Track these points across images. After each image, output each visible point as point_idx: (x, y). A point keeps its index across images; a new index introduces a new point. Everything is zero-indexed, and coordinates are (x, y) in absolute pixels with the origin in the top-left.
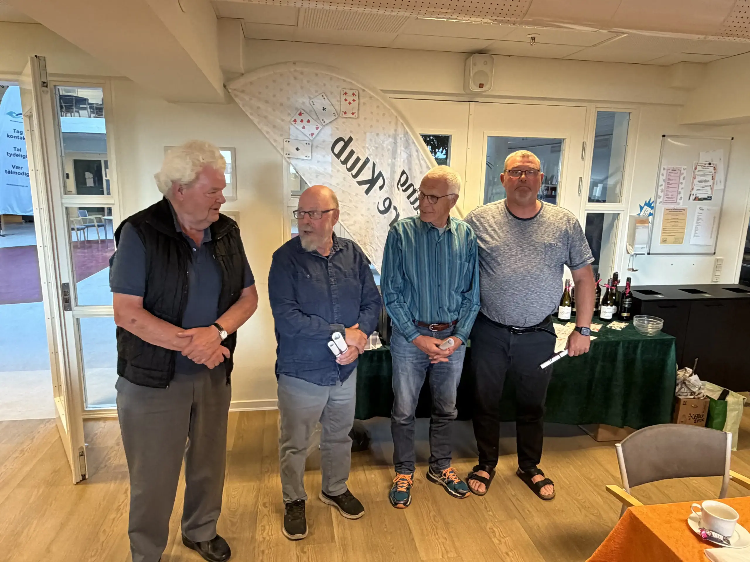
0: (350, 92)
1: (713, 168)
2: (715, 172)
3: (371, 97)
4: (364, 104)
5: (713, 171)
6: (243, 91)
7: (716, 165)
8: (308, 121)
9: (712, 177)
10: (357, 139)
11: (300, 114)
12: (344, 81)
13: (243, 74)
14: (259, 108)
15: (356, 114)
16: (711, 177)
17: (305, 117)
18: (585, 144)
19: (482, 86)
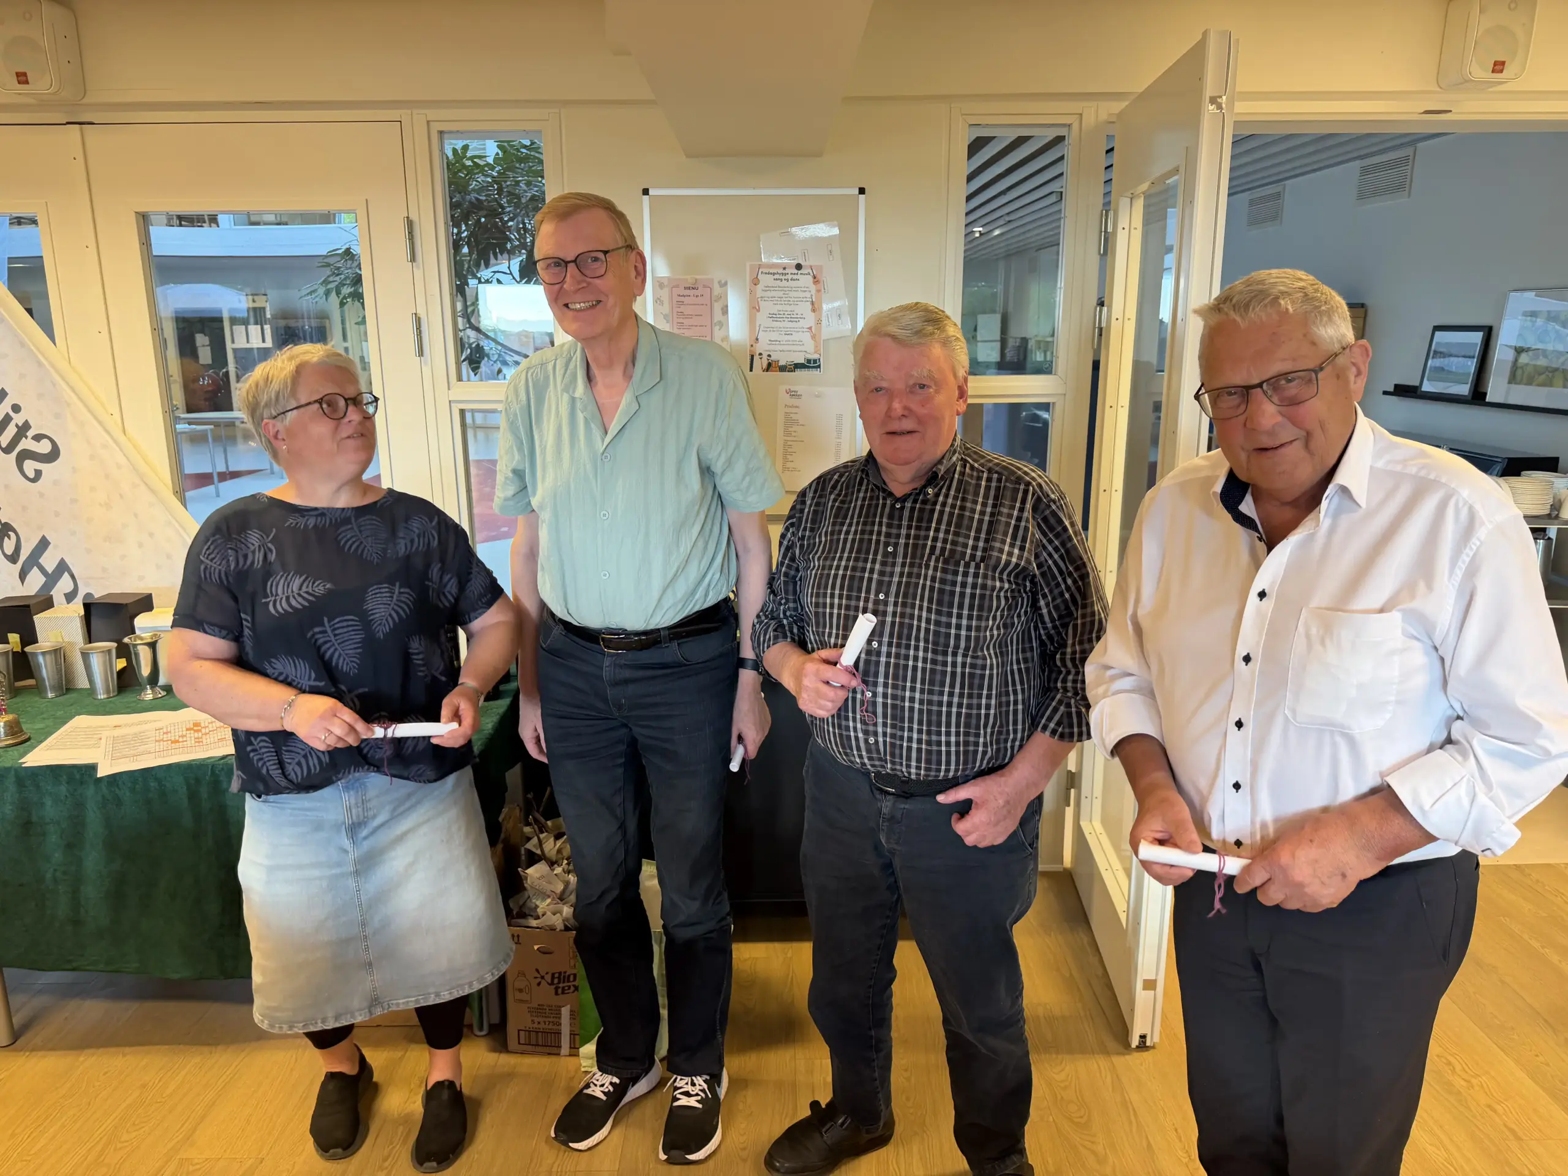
1: (810, 278)
2: (819, 291)
5: (813, 288)
7: (820, 268)
9: (813, 303)
16: (809, 304)
18: (410, 224)
19: (22, 78)
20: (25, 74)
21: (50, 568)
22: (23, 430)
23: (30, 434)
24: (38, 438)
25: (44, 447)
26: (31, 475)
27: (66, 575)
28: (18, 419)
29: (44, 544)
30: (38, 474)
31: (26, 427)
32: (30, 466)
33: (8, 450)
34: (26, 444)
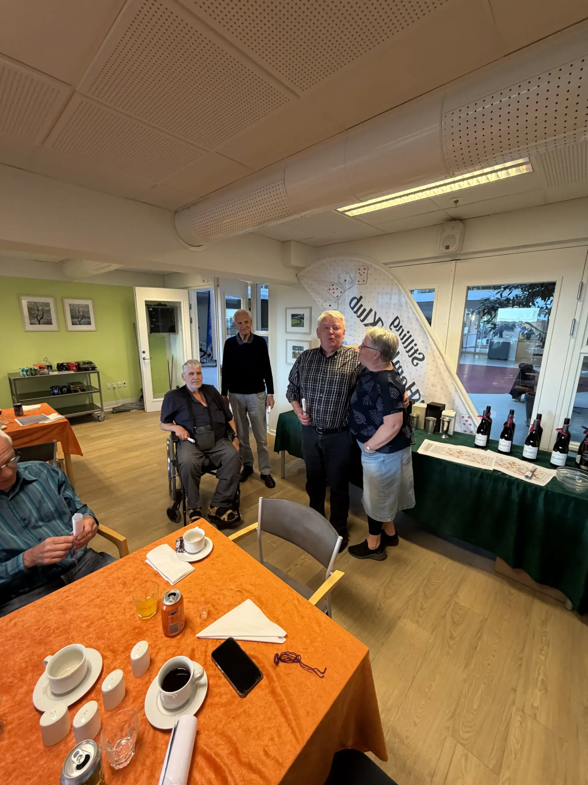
0: (362, 268)
3: (375, 269)
4: (371, 274)
6: (304, 276)
8: (337, 289)
10: (365, 298)
11: (333, 285)
12: (359, 261)
13: (304, 268)
14: (311, 284)
15: (365, 281)
17: (335, 287)
18: (582, 284)
19: (447, 247)
20: (449, 246)
21: (413, 391)
22: (416, 351)
23: (418, 352)
24: (420, 354)
25: (421, 357)
26: (415, 364)
27: (418, 394)
28: (415, 348)
29: (414, 384)
30: (417, 364)
31: (417, 350)
32: (415, 362)
33: (410, 356)
34: (416, 355)
